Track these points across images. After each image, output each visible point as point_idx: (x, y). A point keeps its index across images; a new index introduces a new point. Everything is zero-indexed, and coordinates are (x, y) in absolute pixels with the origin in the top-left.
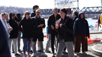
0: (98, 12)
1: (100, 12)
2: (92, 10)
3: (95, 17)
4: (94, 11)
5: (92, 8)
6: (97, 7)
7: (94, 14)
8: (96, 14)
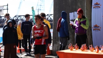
1: (32, 20)
2: (23, 19)
5: (23, 16)
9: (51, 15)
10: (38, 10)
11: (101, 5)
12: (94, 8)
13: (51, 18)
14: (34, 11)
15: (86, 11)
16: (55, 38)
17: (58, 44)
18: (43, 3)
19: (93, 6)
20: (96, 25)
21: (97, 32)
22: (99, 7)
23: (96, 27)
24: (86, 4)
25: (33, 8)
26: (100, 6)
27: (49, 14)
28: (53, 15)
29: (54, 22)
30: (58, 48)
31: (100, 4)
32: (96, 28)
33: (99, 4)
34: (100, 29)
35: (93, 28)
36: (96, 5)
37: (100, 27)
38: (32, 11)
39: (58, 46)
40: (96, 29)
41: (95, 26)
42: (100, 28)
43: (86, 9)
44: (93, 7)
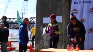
0: (14, 22)
1: (17, 23)
2: (9, 21)
3: (12, 27)
4: (11, 22)
5: (9, 19)
6: (14, 18)
7: (11, 25)
8: (12, 25)
9: (34, 18)
10: (22, 13)
11: (78, 11)
13: (33, 21)
14: (19, 14)
16: (37, 39)
17: (40, 44)
18: (27, 7)
19: (72, 11)
22: (77, 13)
24: (65, 10)
25: (18, 12)
26: (78, 12)
27: (32, 17)
28: (35, 19)
29: (37, 25)
30: (39, 48)
33: (77, 10)
36: (74, 11)
38: (17, 14)
39: (40, 46)
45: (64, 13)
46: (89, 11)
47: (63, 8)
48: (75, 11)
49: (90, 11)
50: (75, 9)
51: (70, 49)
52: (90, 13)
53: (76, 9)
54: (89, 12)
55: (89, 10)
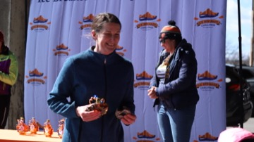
11: (50, 23)
12: (32, 29)
15: (9, 36)
19: (31, 24)
20: (35, 70)
21: (36, 87)
22: (46, 28)
23: (34, 75)
24: (11, 18)
26: (48, 25)
31: (48, 21)
32: (36, 78)
33: (46, 21)
34: (44, 80)
35: (27, 77)
37: (44, 76)
40: (34, 80)
41: (33, 72)
42: (46, 77)
43: (11, 30)
44: (29, 26)
45: (9, 27)
46: (80, 23)
47: (7, 13)
48: (39, 24)
49: (84, 24)
50: (41, 16)
51: (25, 131)
52: (82, 28)
53: (44, 17)
54: (80, 25)
55: (82, 21)
